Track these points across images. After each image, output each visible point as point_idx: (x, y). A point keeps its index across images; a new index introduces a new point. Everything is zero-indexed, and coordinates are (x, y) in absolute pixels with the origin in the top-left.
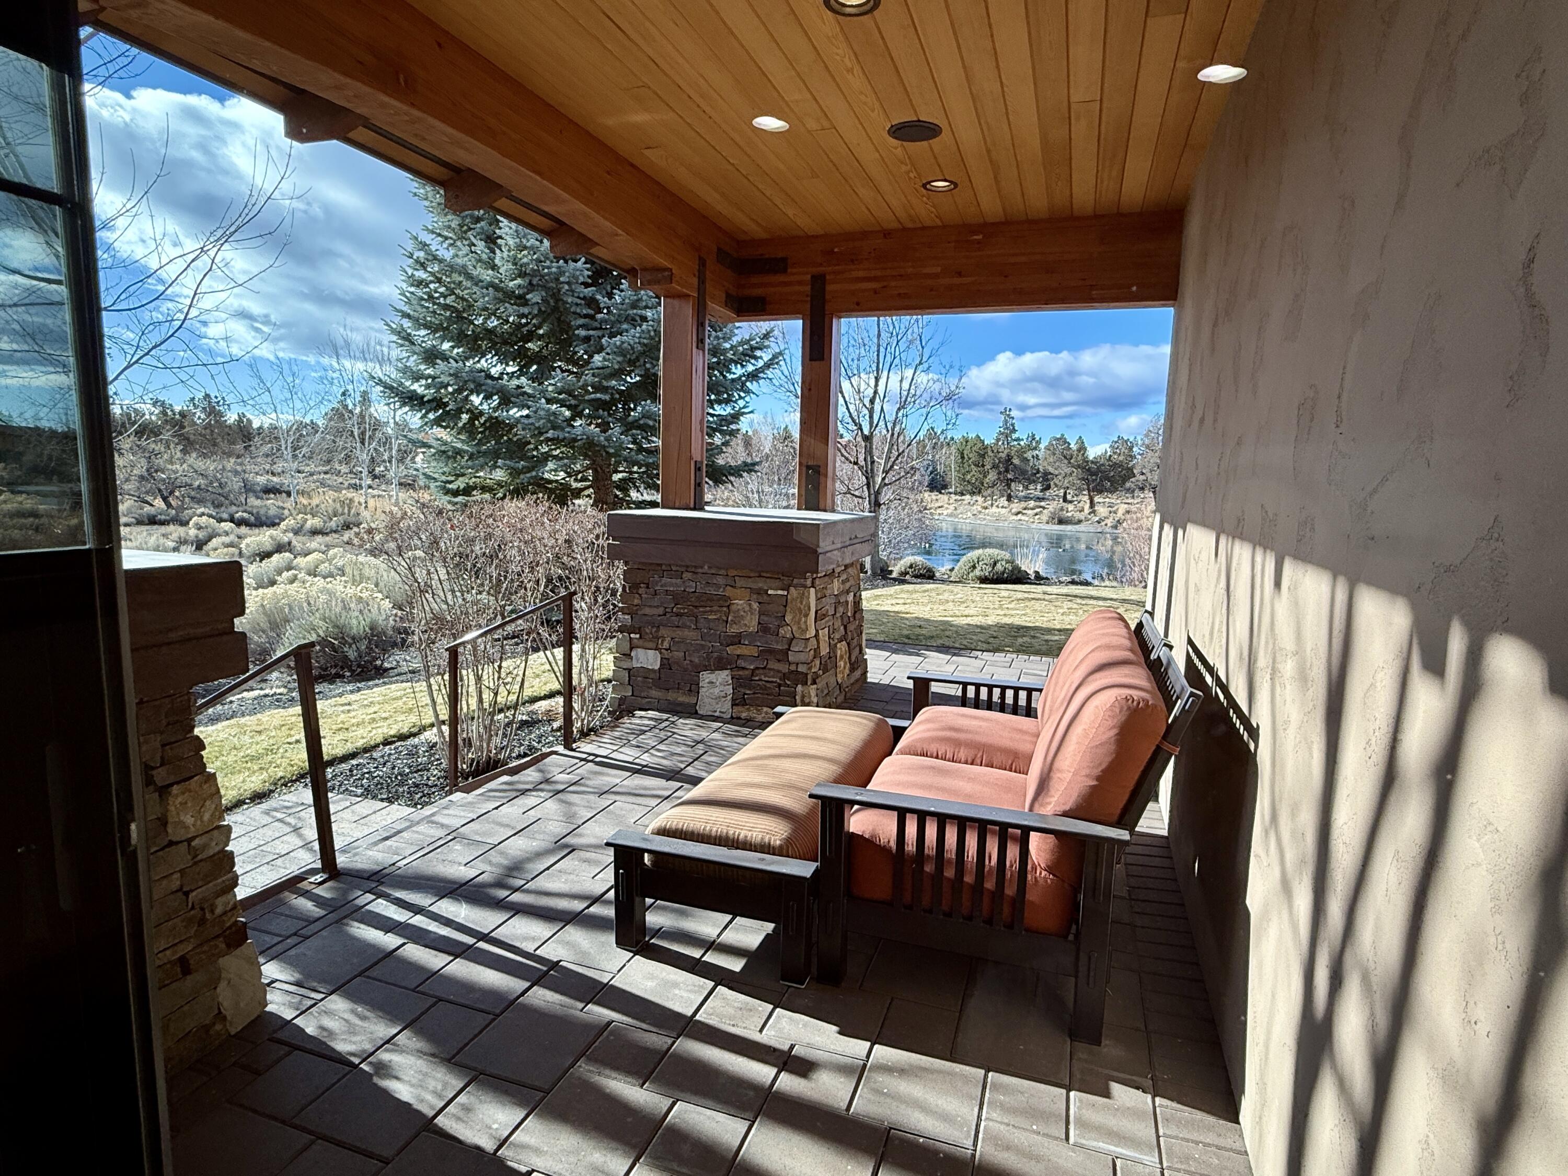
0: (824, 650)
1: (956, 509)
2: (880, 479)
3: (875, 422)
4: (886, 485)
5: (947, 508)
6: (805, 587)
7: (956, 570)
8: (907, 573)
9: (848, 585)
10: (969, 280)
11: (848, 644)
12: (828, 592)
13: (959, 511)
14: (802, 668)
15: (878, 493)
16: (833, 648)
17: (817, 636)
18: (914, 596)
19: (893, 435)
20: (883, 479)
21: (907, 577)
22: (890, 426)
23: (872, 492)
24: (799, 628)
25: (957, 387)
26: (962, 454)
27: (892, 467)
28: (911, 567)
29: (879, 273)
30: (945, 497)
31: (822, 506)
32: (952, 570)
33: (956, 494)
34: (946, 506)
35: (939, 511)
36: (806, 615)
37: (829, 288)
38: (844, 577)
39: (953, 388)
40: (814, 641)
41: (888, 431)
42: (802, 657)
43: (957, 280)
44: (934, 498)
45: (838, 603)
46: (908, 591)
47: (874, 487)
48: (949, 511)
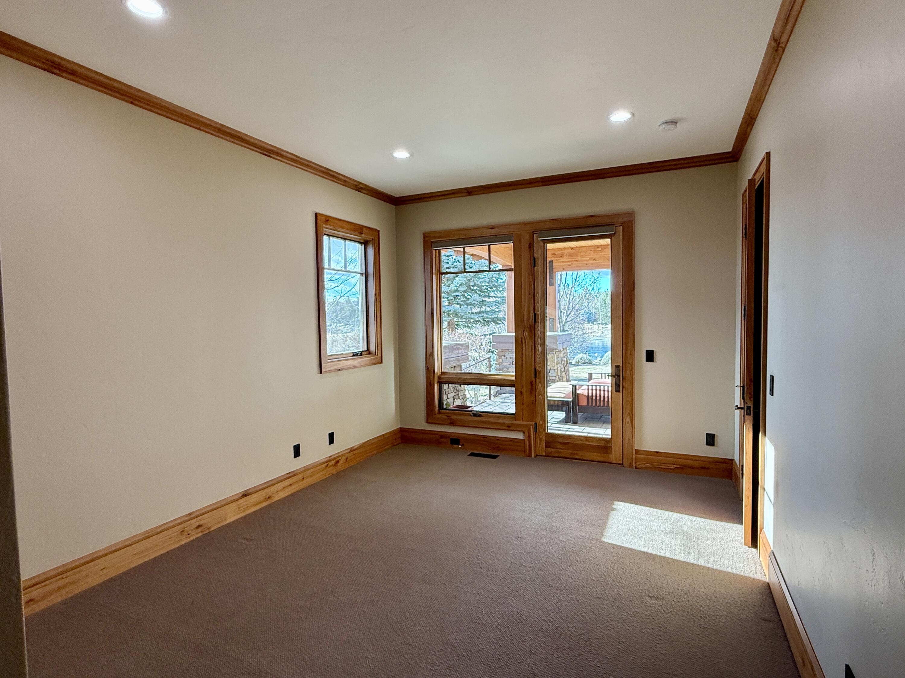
0: (559, 374)
1: (603, 333)
2: (564, 319)
3: (561, 295)
4: (567, 322)
5: (598, 333)
6: (553, 354)
7: (602, 360)
8: (579, 362)
9: (564, 355)
10: (597, 261)
11: (566, 373)
12: (559, 356)
13: (604, 334)
14: (553, 378)
15: (564, 326)
16: (561, 374)
17: (557, 369)
18: (583, 370)
19: (570, 299)
20: (566, 319)
21: (580, 364)
22: (568, 296)
23: (561, 325)
24: (552, 366)
25: (598, 277)
26: (605, 301)
27: (570, 314)
28: (581, 359)
29: (570, 260)
30: (596, 326)
31: (555, 330)
32: (600, 360)
33: (602, 324)
34: (597, 331)
35: (593, 334)
36: (554, 362)
37: (554, 264)
38: (563, 352)
39: (596, 278)
40: (556, 370)
41: (567, 297)
42: (554, 375)
43: (595, 262)
44: (590, 327)
45: (562, 360)
46: (580, 369)
47: (562, 323)
48: (599, 334)
